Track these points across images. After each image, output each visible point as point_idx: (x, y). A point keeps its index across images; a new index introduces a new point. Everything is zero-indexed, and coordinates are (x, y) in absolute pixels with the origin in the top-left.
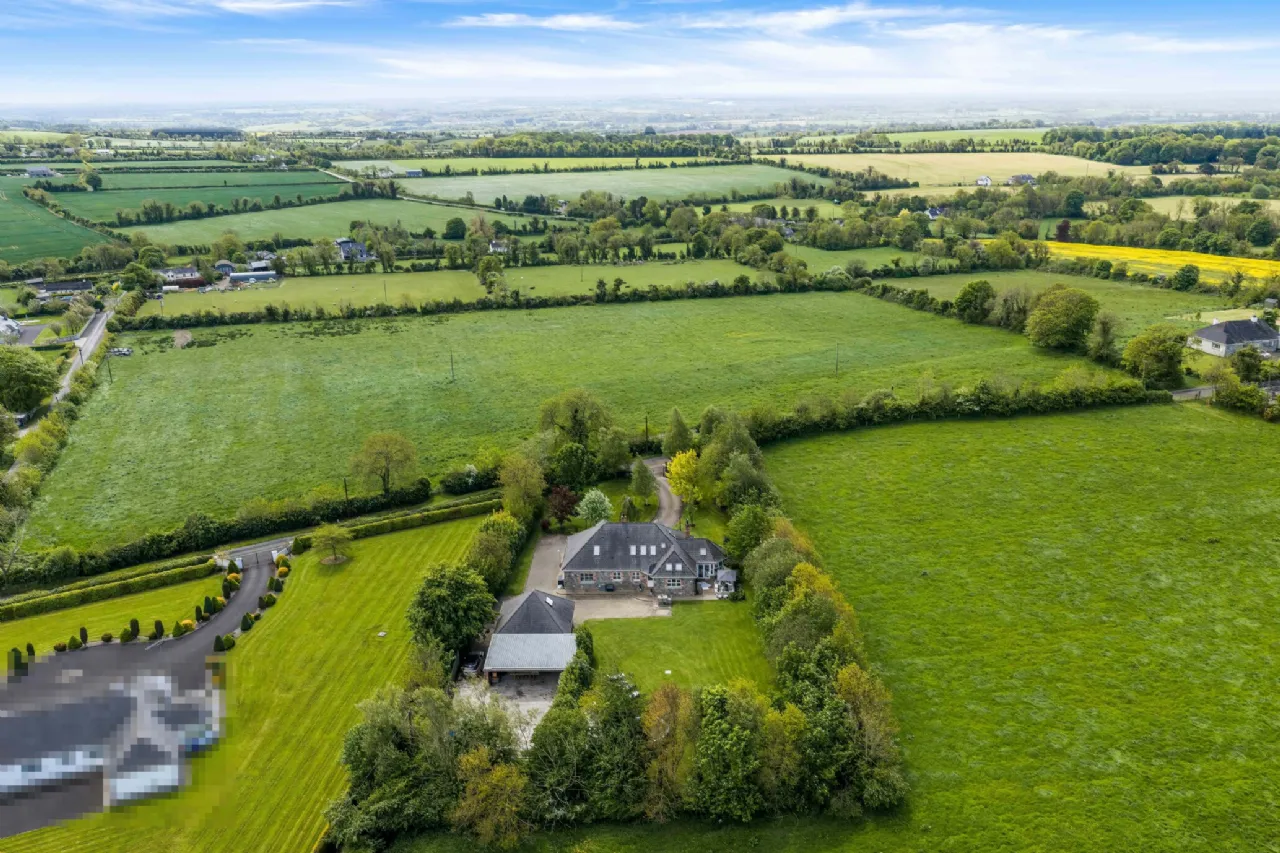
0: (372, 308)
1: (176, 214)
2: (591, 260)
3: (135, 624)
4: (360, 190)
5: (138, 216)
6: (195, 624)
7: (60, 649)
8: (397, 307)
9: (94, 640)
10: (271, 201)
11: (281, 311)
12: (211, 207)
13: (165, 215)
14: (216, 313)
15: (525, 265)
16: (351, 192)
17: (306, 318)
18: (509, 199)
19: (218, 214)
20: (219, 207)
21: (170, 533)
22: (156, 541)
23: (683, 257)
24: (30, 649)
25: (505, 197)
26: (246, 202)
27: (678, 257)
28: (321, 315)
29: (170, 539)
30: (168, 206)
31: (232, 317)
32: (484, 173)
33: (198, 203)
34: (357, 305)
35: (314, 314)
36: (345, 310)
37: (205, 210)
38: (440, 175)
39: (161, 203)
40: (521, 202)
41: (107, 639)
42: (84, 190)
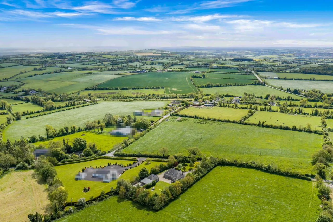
0: (213, 119)
1: (213, 86)
2: (285, 112)
3: (121, 164)
4: (256, 83)
5: (206, 86)
6: (127, 166)
7: (114, 164)
8: (218, 119)
9: (117, 165)
10: (235, 84)
11: (197, 116)
12: (221, 85)
13: (211, 86)
14: (187, 115)
15: (268, 111)
16: (254, 83)
17: (201, 118)
18: (290, 89)
19: (222, 86)
20: (222, 85)
21: (136, 154)
22: (134, 154)
23: (311, 115)
24: (111, 164)
25: (289, 89)
26: (229, 84)
27: (310, 114)
28: (204, 118)
29: (135, 154)
30: (212, 84)
31: (189, 116)
32: (295, 79)
33: (218, 84)
34: (211, 118)
35: (203, 118)
36: (208, 118)
37: (219, 85)
38: (283, 79)
39: (211, 84)
40: (293, 90)
41: (118, 165)
42: (202, 77)
